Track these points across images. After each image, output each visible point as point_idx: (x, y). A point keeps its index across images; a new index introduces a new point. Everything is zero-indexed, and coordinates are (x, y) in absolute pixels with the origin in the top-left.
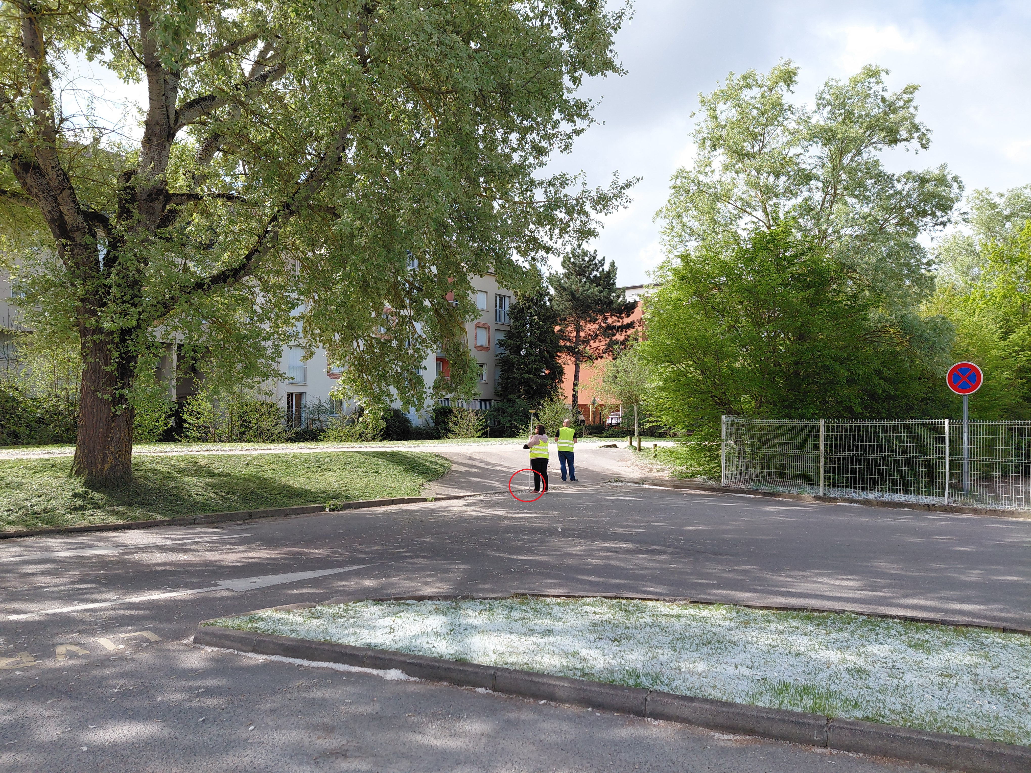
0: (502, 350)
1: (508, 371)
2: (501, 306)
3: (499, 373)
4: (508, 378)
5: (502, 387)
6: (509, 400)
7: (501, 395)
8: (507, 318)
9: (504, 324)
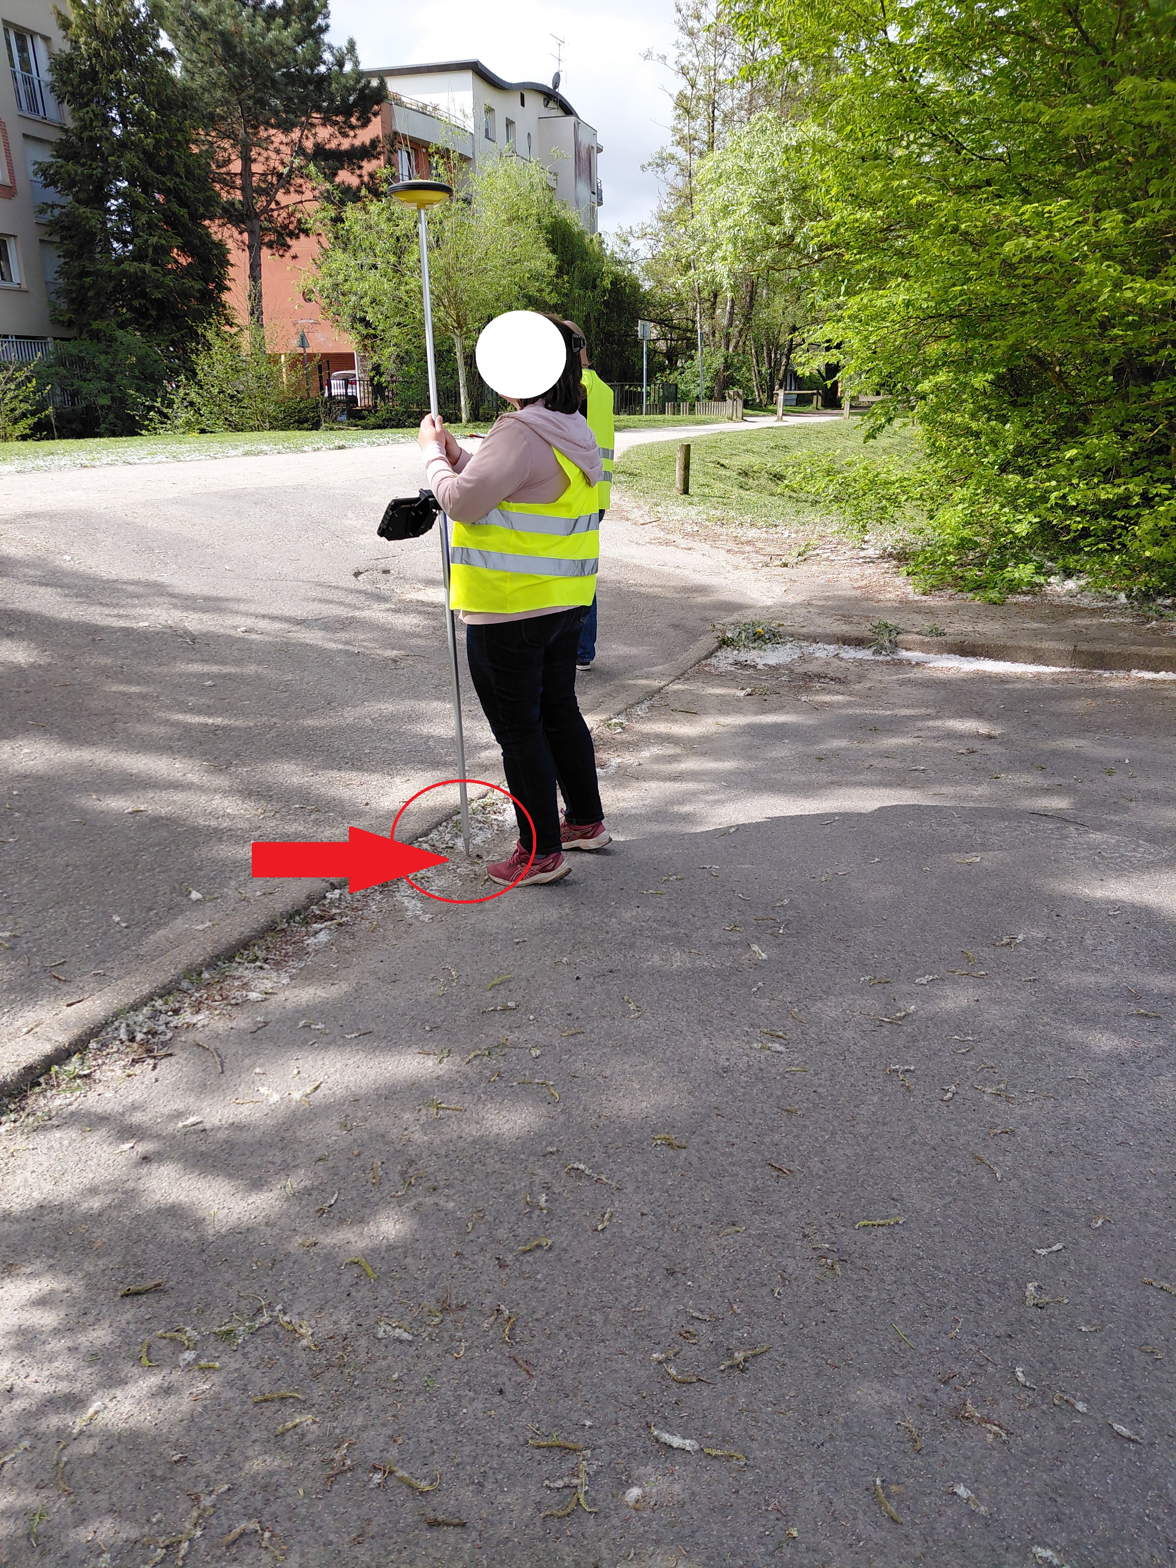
0: (51, 195)
1: (80, 257)
2: (25, 64)
3: (54, 261)
4: (84, 274)
5: (72, 301)
6: (95, 336)
7: (70, 324)
8: (50, 100)
9: (44, 122)
